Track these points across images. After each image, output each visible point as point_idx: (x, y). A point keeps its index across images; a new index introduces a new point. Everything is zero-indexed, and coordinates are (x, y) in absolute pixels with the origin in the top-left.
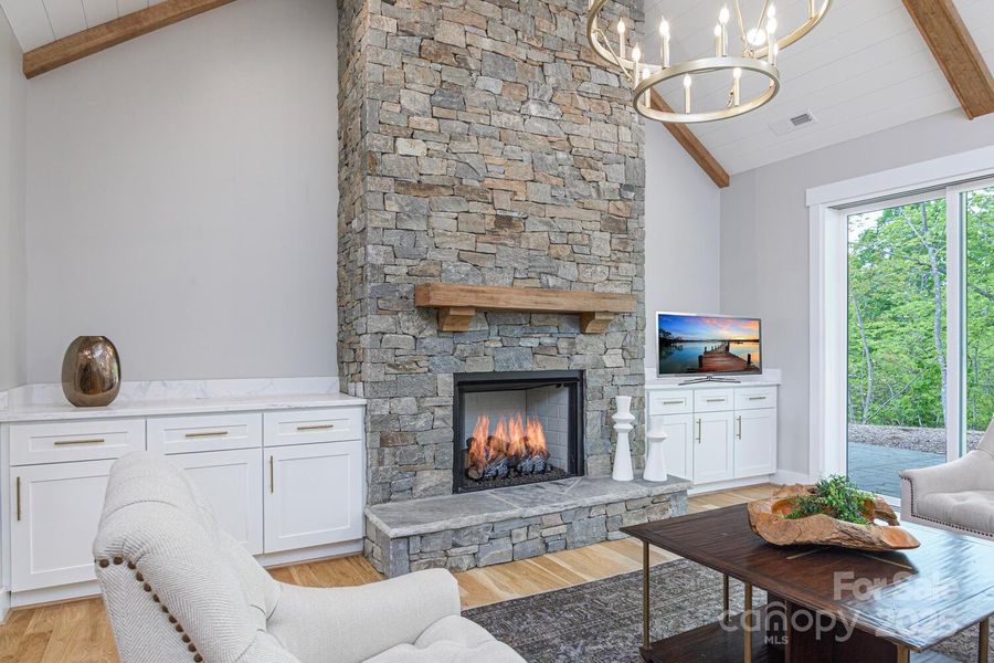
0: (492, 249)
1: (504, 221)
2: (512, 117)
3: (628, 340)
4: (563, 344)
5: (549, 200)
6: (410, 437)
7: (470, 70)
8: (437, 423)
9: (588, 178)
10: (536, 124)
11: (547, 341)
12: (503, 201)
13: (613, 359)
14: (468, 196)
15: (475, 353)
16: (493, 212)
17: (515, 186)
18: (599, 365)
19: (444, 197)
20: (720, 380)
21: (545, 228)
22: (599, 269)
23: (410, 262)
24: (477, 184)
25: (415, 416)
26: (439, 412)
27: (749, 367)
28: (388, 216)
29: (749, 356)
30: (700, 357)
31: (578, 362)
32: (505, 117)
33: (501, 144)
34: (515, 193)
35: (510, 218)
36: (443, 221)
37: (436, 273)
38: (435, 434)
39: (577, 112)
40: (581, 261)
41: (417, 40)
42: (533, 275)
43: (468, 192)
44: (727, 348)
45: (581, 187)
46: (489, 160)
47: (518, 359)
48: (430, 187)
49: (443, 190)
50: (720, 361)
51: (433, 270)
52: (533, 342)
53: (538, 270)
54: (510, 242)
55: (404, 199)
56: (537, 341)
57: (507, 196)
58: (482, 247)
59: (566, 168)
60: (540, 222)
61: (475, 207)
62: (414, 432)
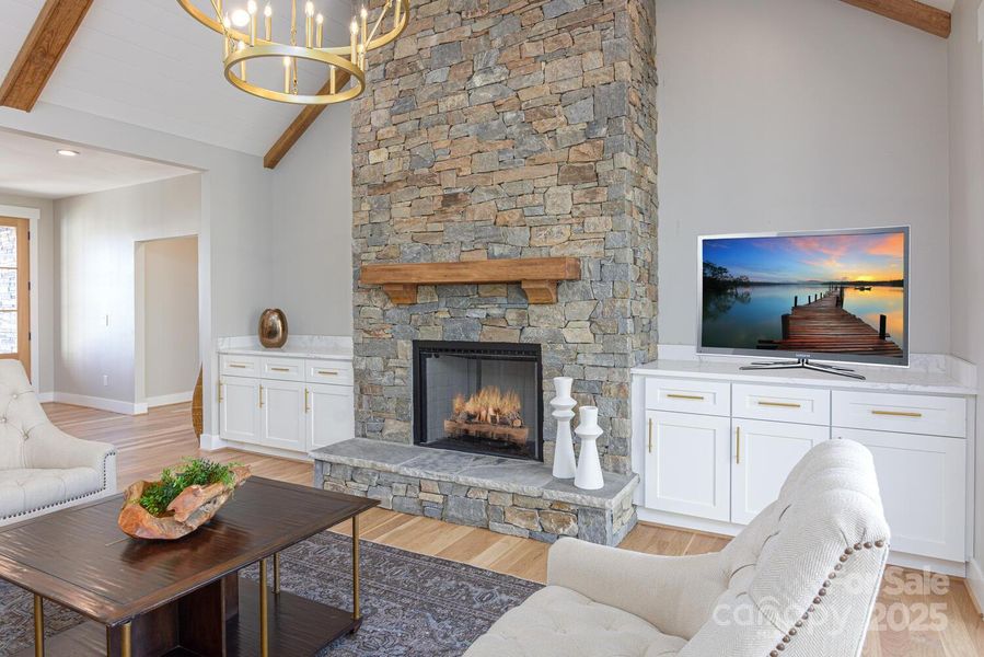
0: (440, 227)
1: (450, 199)
2: (456, 98)
3: (599, 311)
4: (512, 316)
5: (496, 166)
6: (378, 390)
7: (420, 71)
8: (397, 381)
9: (541, 129)
10: (482, 94)
11: (495, 311)
12: (450, 181)
13: (578, 333)
14: (418, 184)
15: (426, 323)
16: (441, 192)
17: (459, 163)
18: (556, 338)
19: (401, 190)
20: (824, 369)
21: (492, 196)
22: (555, 229)
23: (377, 249)
24: (426, 170)
25: (382, 373)
26: (399, 372)
27: (881, 346)
28: (363, 215)
29: (883, 319)
30: (785, 318)
31: (530, 336)
32: (449, 101)
33: (447, 127)
34: (460, 170)
35: (456, 195)
36: (401, 210)
37: (395, 255)
38: (395, 390)
39: (527, 62)
40: (532, 224)
41: (382, 67)
42: (479, 246)
43: (418, 180)
44: (840, 300)
45: (532, 143)
46: (436, 146)
47: (464, 330)
48: (390, 184)
49: (399, 184)
50: (824, 329)
51: (393, 253)
52: (479, 313)
53: (484, 240)
54: (457, 218)
55: (372, 199)
56: (485, 312)
57: (452, 175)
58: (431, 227)
59: (514, 127)
60: (486, 191)
61: (425, 192)
62: (381, 386)
